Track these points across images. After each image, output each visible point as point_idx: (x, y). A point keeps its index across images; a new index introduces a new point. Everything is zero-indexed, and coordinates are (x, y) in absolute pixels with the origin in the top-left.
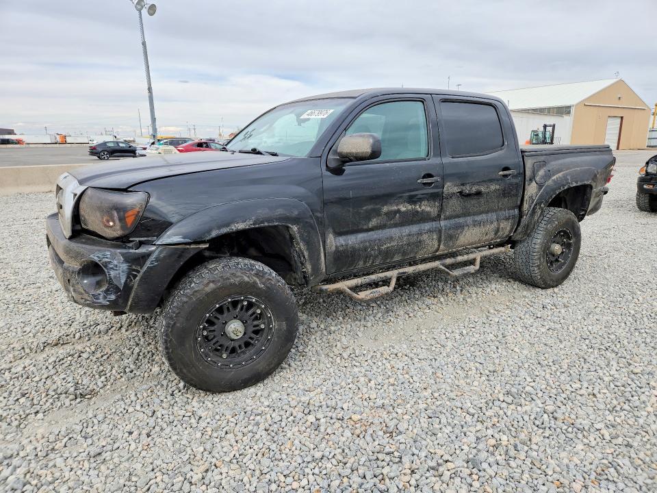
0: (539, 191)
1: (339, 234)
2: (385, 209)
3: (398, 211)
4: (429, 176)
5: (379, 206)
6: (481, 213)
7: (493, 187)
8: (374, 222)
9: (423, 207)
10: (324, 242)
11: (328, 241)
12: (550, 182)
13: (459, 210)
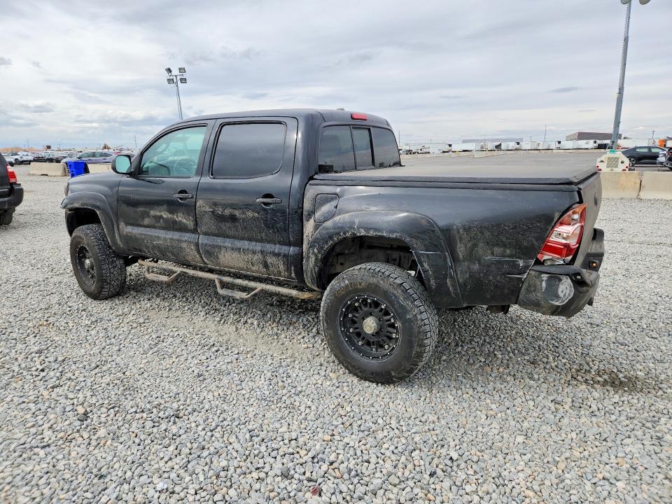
0: (316, 231)
1: (127, 224)
2: (152, 213)
3: (161, 217)
4: (186, 192)
5: (147, 210)
6: (243, 239)
7: (250, 214)
8: (147, 221)
9: (180, 219)
10: (118, 227)
11: (121, 227)
12: (329, 224)
13: (213, 228)
